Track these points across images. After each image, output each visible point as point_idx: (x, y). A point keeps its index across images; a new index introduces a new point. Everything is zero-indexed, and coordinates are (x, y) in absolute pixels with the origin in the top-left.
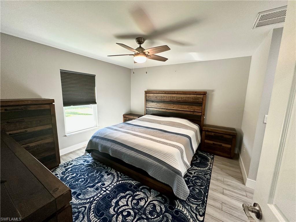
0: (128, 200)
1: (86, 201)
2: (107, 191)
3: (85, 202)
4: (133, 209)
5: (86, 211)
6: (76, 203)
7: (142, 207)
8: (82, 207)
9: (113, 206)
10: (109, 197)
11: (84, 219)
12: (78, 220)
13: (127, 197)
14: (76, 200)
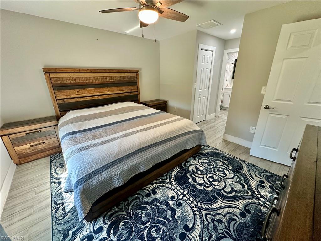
0: (198, 177)
1: (197, 215)
2: (184, 194)
3: (200, 216)
4: (206, 174)
5: (211, 213)
6: (201, 228)
7: (204, 169)
8: (207, 219)
9: (204, 188)
10: (194, 191)
11: (220, 213)
12: (222, 219)
13: (194, 177)
14: (196, 230)
